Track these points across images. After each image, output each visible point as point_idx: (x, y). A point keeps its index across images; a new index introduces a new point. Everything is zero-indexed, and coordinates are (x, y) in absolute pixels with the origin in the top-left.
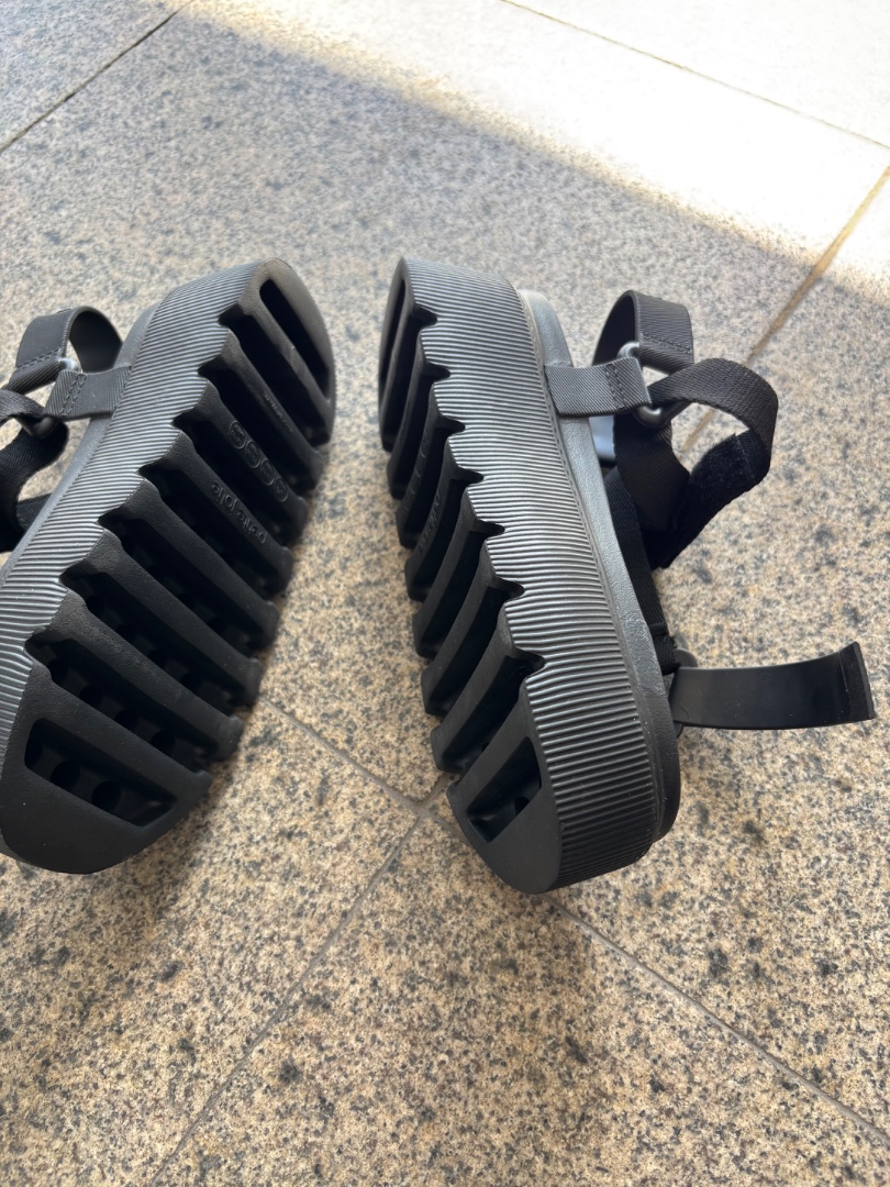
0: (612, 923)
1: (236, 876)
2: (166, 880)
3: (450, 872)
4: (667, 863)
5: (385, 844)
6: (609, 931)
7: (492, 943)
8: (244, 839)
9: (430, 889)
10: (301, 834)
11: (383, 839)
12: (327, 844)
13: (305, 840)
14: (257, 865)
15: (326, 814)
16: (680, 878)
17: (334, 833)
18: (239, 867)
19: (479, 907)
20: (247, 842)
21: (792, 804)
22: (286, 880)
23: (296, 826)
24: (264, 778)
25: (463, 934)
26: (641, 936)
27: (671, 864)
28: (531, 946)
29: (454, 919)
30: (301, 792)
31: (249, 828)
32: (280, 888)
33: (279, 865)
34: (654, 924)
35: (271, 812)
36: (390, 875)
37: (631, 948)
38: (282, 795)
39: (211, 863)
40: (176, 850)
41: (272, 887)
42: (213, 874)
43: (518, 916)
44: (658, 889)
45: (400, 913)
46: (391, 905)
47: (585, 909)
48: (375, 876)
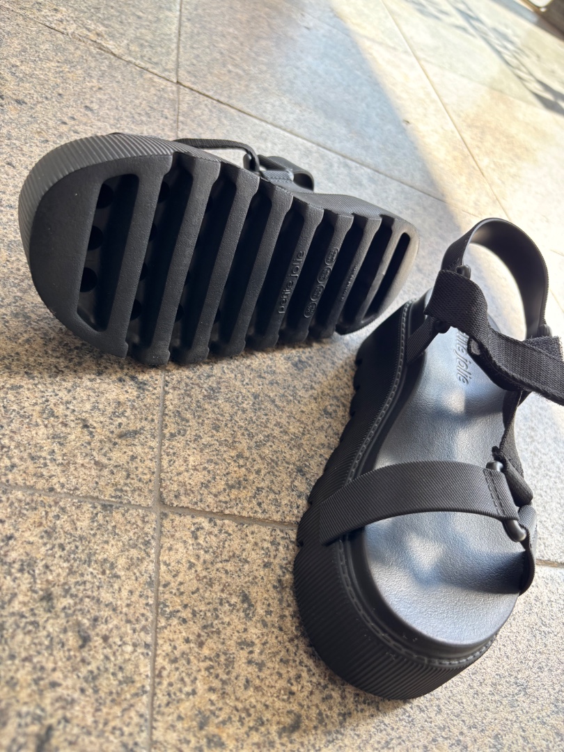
0: (168, 704)
1: (36, 404)
2: (6, 362)
3: (128, 550)
4: (241, 720)
5: (119, 494)
6: (159, 706)
7: (94, 613)
8: (65, 399)
9: (107, 542)
10: (91, 433)
11: (121, 490)
12: (94, 453)
13: (89, 438)
14: (52, 414)
15: (115, 444)
16: (237, 740)
17: (105, 455)
18: (43, 403)
19: (116, 586)
20: (64, 401)
22: (53, 438)
23: (94, 428)
24: (114, 394)
25: (88, 586)
26: (172, 737)
27: (242, 724)
28: (110, 647)
29: (95, 572)
30: (120, 420)
31: (74, 398)
32: (45, 437)
33: (61, 429)
34: (188, 742)
35: (94, 408)
36: (99, 508)
37: (158, 735)
38: (110, 410)
39: (36, 385)
40: (32, 359)
41: (42, 430)
42: (29, 389)
43: (128, 621)
44: (218, 726)
45: (76, 529)
46: (78, 520)
47: (165, 673)
48: (92, 498)
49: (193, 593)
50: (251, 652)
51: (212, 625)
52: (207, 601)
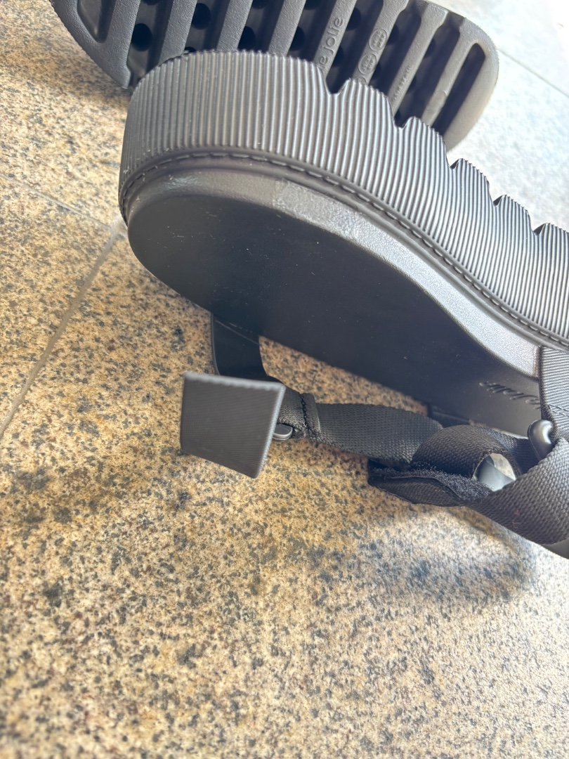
0: (53, 379)
1: (27, 109)
2: (13, 70)
3: (69, 249)
4: (126, 423)
5: (80, 203)
6: (44, 376)
7: (10, 281)
8: (58, 115)
9: (50, 235)
10: (73, 150)
11: (85, 202)
12: (70, 165)
13: (70, 152)
14: (40, 121)
15: (94, 166)
16: (114, 436)
17: (80, 171)
18: (35, 110)
19: (43, 270)
20: (57, 116)
21: (221, 535)
22: (33, 139)
23: (79, 147)
24: (112, 129)
25: (14, 259)
26: (46, 405)
27: (126, 427)
28: (15, 312)
29: (26, 252)
30: (108, 150)
31: (69, 118)
32: (24, 135)
33: (42, 135)
34: (60, 416)
35: (85, 132)
36: (54, 207)
37: (31, 397)
38: (101, 139)
39: (33, 95)
40: (39, 75)
41: (24, 130)
42: (25, 96)
43: (41, 300)
44: (98, 417)
45: (23, 214)
46: (28, 207)
47: (61, 354)
48: (52, 197)
49: (122, 307)
50: (164, 376)
51: (130, 339)
52: (134, 319)
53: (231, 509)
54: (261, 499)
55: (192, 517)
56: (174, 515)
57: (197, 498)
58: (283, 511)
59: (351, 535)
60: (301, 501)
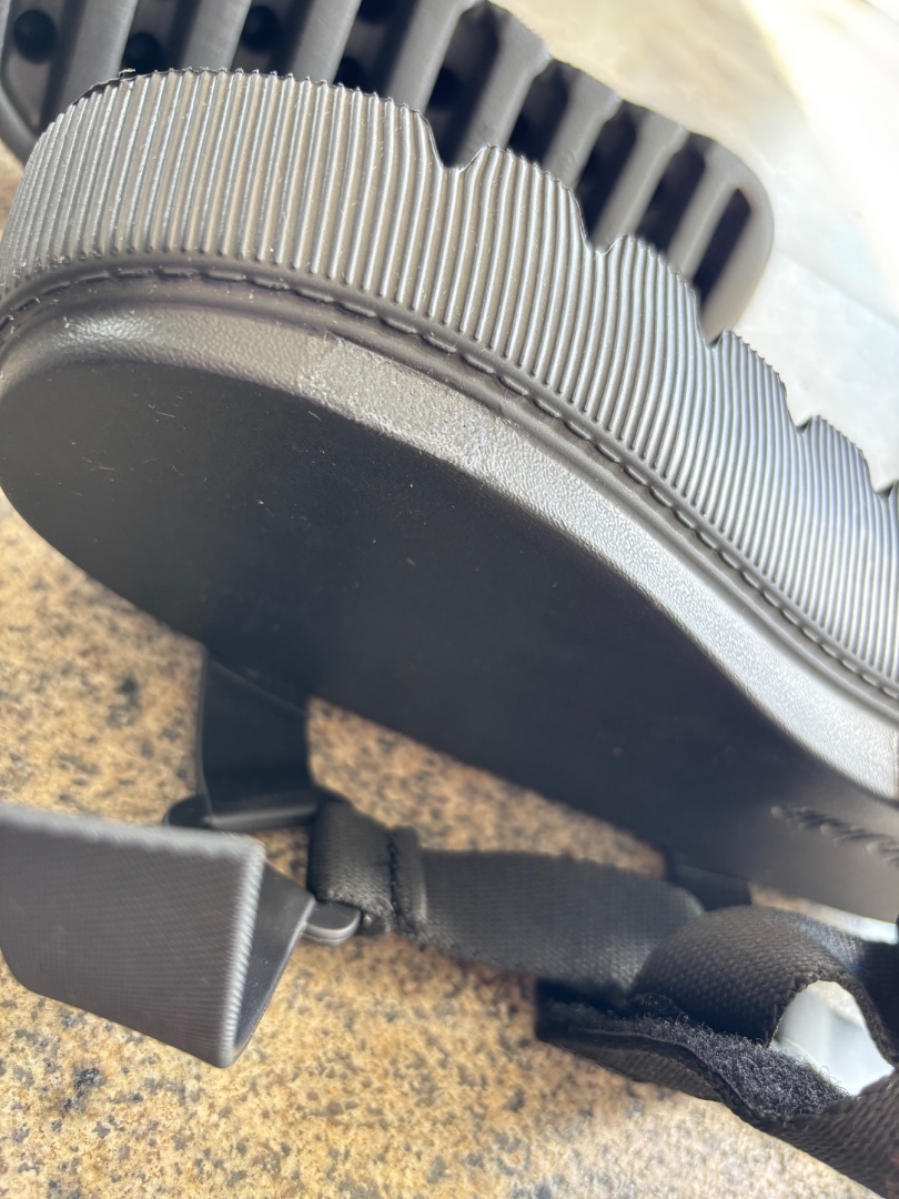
50: (80, 783)
53: (202, 1110)
54: (281, 1081)
55: (102, 1132)
56: (57, 1127)
57: (119, 1084)
58: (333, 1110)
59: (492, 1167)
60: (376, 1084)
